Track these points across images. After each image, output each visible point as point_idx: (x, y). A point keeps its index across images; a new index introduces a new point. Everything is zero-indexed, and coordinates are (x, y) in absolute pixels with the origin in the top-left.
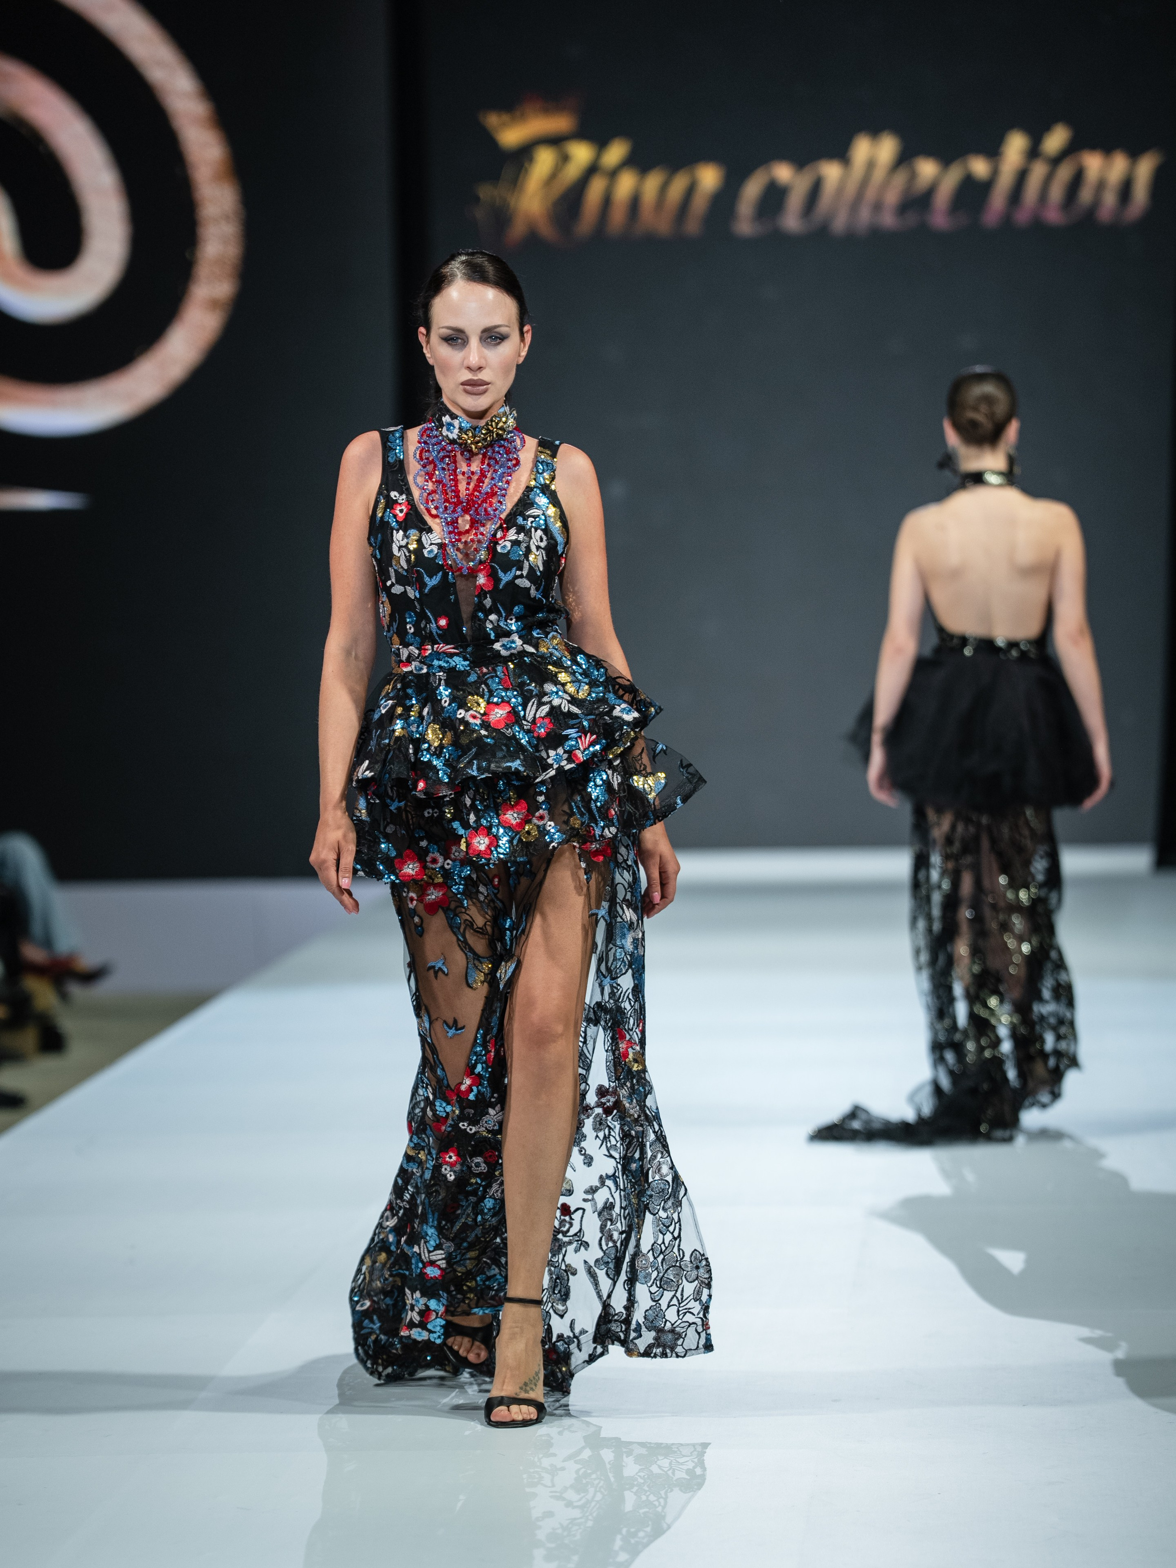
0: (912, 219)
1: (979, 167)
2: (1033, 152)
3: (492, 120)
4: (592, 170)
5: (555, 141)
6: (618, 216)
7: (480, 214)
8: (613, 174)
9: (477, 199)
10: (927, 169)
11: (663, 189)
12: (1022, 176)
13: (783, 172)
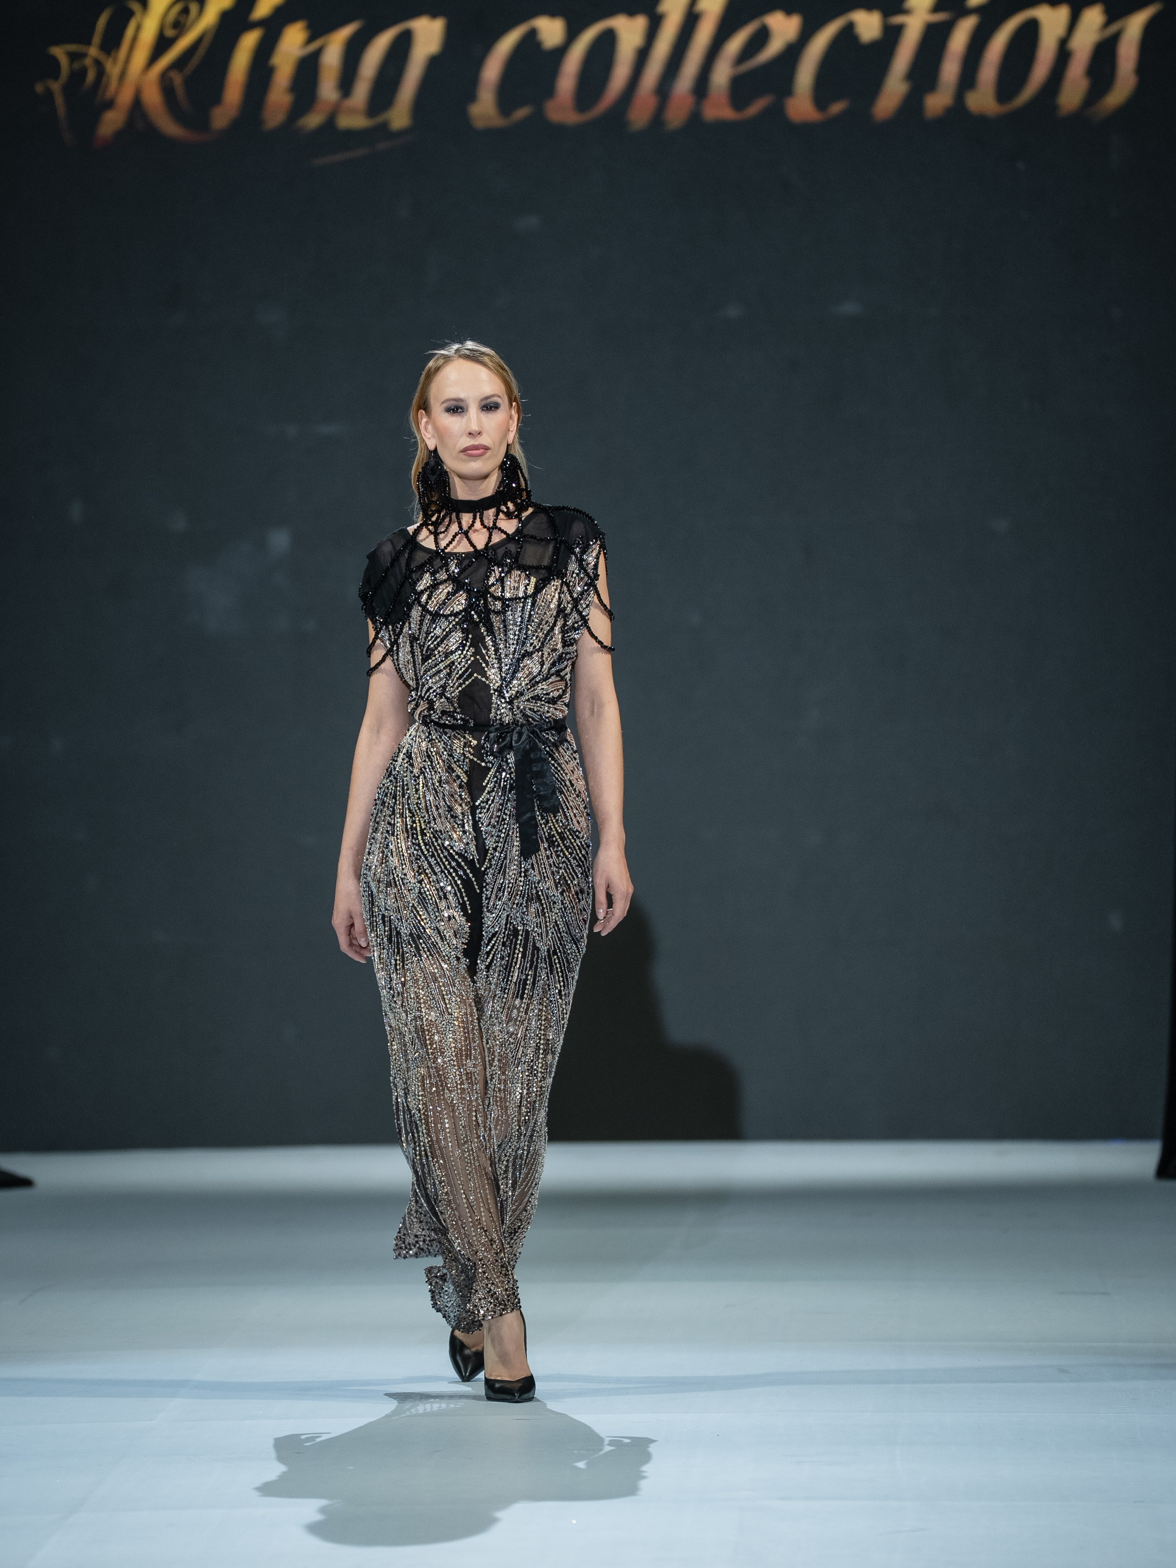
0: (760, 104)
1: (868, 24)
4: (237, 22)
6: (278, 96)
7: (58, 89)
8: (273, 28)
9: (51, 66)
10: (783, 27)
11: (355, 54)
12: (936, 37)
13: (550, 30)
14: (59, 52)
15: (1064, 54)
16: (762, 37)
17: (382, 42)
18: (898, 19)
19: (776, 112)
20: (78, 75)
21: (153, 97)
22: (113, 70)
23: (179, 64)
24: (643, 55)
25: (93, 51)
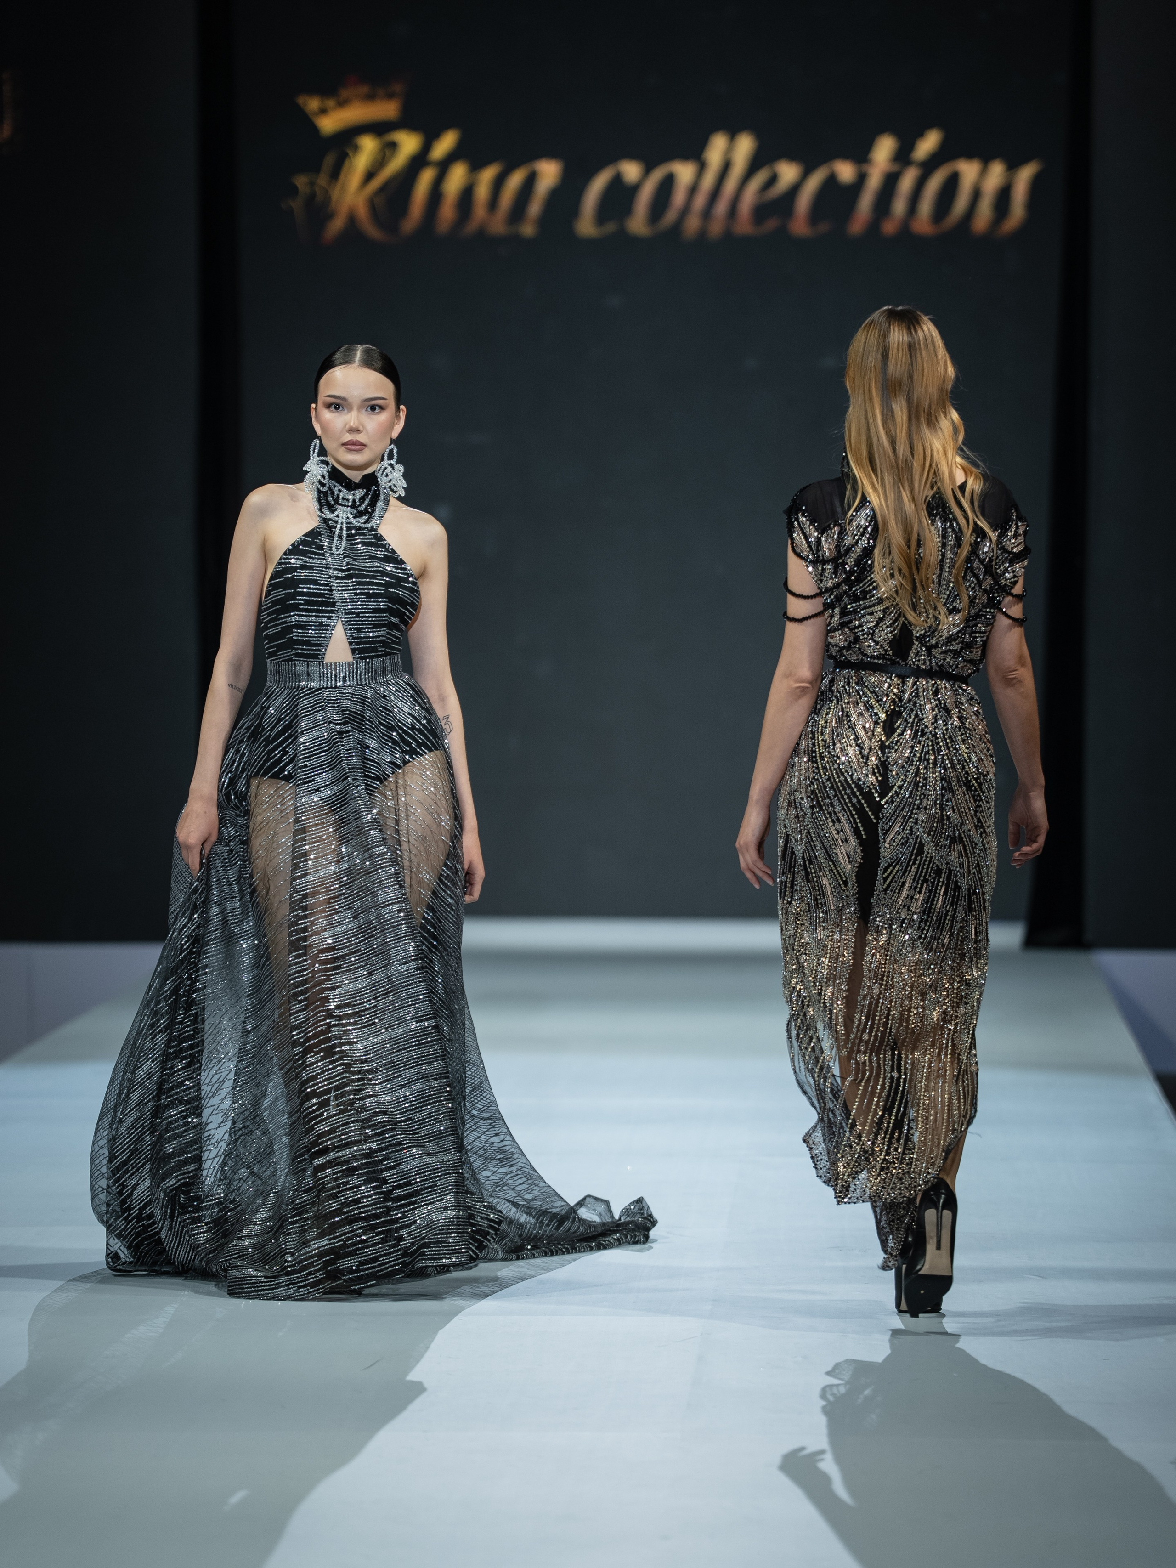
0: (771, 224)
1: (845, 171)
2: (902, 157)
3: (313, 104)
4: (419, 161)
5: (379, 129)
6: (447, 212)
7: (296, 205)
8: (444, 166)
9: (294, 190)
10: (788, 172)
11: (498, 184)
12: (891, 181)
13: (631, 170)
14: (301, 181)
15: (976, 194)
16: (773, 180)
17: (516, 179)
18: (865, 167)
19: (783, 231)
20: (312, 197)
21: (362, 212)
22: (335, 194)
23: (383, 189)
24: (693, 189)
25: (322, 180)
